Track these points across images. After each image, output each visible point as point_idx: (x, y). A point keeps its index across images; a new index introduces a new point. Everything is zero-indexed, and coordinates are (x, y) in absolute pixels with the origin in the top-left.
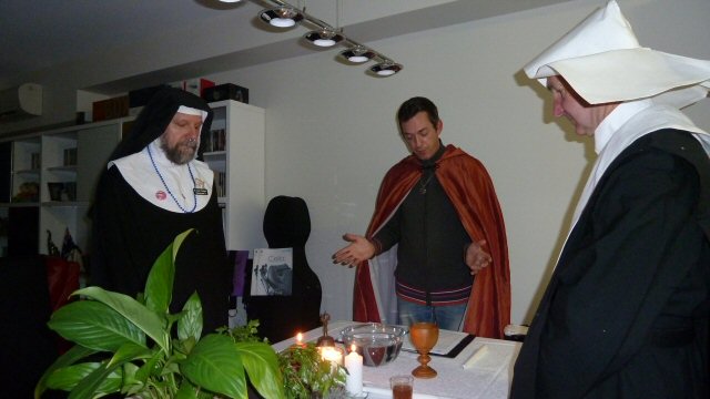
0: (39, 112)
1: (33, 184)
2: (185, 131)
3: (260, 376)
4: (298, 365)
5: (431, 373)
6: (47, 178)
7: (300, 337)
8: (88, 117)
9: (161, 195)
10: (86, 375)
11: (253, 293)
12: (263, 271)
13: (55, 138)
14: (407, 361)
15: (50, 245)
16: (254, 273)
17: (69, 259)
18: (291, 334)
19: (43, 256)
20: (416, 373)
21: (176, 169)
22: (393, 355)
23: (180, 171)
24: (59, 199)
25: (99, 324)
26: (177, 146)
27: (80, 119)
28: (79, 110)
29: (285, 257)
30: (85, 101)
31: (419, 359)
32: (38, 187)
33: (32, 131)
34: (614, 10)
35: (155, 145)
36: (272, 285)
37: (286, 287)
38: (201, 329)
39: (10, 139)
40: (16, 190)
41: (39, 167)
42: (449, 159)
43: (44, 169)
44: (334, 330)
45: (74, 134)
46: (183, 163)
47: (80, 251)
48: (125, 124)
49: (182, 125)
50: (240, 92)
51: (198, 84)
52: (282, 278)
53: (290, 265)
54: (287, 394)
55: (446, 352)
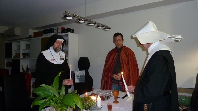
0: (20, 35)
1: (18, 53)
2: (58, 44)
3: (78, 102)
4: (86, 100)
5: (118, 102)
6: (22, 52)
7: (86, 94)
8: (32, 36)
9: (53, 60)
10: (42, 102)
11: (75, 82)
12: (78, 76)
13: (24, 41)
14: (112, 99)
15: (23, 69)
16: (75, 77)
17: (28, 73)
18: (84, 93)
19: (21, 72)
20: (114, 102)
21: (56, 54)
22: (109, 98)
23: (57, 54)
24: (25, 57)
25: (44, 92)
26: (56, 48)
27: (30, 37)
28: (30, 34)
29: (83, 73)
30: (32, 32)
31: (115, 99)
32: (19, 54)
33: (18, 40)
34: (151, 23)
35: (51, 48)
36: (80, 80)
37: (84, 80)
38: (65, 93)
39: (12, 42)
40: (14, 55)
41: (20, 49)
42: (124, 49)
43: (21, 50)
44: (95, 92)
45: (29, 41)
46: (58, 52)
47: (31, 71)
48: (42, 38)
49: (58, 43)
50: (71, 30)
51: (61, 28)
52: (83, 78)
53: (85, 75)
54: (83, 107)
55: (122, 97)
